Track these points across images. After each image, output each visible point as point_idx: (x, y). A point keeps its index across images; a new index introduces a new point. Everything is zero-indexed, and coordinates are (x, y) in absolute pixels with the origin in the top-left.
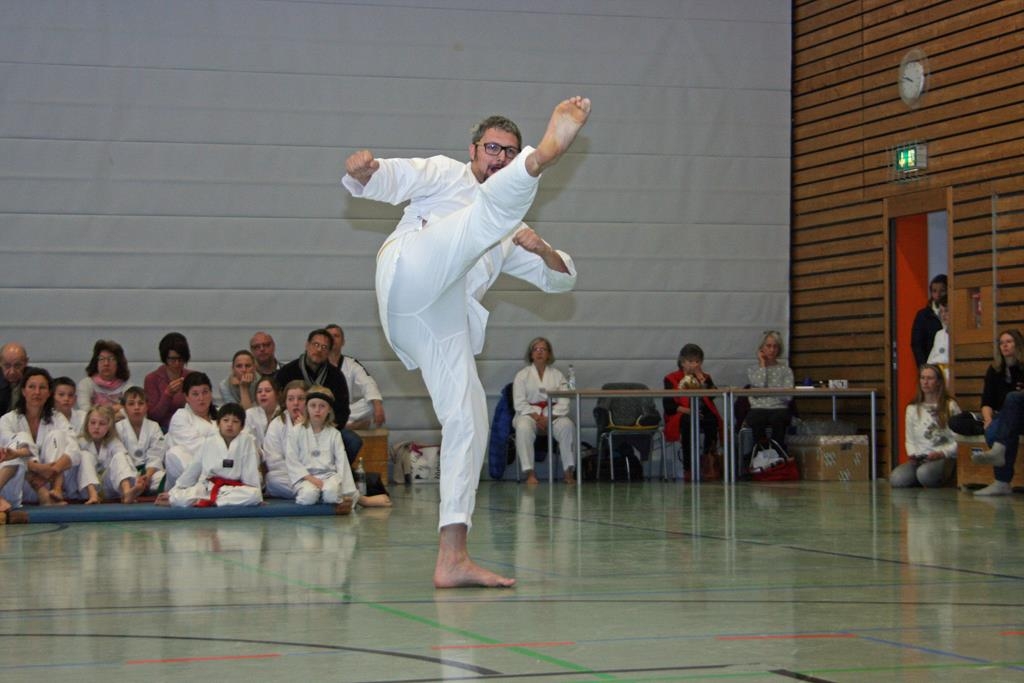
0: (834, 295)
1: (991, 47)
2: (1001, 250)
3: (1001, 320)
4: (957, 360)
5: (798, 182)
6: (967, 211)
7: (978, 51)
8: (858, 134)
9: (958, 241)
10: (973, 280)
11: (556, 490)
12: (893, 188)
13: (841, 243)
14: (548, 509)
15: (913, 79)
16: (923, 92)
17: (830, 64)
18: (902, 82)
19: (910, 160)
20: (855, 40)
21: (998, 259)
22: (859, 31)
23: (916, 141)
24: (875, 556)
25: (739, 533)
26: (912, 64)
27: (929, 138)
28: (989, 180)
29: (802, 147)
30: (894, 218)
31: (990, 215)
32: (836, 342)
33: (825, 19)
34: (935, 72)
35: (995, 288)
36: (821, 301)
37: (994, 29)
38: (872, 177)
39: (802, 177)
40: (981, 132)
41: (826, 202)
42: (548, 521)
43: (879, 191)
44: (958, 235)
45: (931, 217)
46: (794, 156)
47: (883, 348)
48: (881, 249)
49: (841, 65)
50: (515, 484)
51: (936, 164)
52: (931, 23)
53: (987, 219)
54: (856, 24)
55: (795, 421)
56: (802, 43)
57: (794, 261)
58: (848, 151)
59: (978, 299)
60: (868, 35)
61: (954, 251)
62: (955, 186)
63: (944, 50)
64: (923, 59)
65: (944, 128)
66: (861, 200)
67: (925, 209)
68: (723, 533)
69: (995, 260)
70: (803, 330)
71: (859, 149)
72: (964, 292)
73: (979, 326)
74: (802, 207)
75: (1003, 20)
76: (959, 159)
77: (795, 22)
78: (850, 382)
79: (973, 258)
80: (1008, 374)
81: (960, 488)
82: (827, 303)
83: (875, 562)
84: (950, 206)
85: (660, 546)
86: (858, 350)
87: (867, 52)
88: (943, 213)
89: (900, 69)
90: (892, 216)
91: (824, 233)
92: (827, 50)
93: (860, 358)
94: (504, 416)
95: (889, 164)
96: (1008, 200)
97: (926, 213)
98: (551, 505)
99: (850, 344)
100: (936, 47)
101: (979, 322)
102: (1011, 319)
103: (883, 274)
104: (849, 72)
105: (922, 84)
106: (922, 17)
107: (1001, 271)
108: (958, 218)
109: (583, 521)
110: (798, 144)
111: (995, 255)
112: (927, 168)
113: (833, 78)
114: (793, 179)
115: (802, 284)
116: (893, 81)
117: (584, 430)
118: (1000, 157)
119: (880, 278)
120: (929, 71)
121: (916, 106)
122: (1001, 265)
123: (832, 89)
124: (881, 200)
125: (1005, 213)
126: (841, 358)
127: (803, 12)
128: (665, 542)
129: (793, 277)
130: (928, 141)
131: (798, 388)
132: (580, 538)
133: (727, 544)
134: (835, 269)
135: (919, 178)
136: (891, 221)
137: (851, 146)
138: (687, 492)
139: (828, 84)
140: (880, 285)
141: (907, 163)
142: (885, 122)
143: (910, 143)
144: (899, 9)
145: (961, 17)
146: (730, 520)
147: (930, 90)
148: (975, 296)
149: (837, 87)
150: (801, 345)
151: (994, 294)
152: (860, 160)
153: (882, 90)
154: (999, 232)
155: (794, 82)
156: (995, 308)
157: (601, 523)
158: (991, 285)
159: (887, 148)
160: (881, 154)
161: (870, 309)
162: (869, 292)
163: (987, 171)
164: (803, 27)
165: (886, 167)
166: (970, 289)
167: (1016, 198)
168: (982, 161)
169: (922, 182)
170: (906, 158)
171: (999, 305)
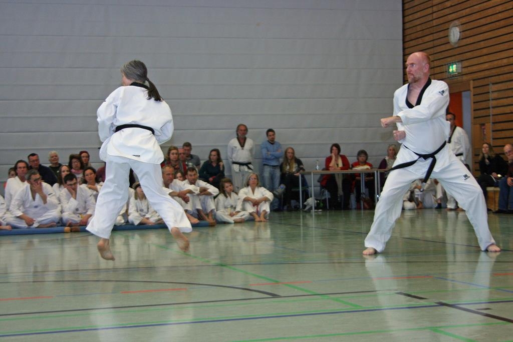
1: (489, 20)
2: (493, 107)
3: (494, 137)
4: (475, 155)
6: (479, 91)
7: (483, 21)
9: (475, 104)
10: (482, 120)
11: (303, 216)
14: (300, 222)
15: (455, 34)
16: (459, 40)
17: (419, 28)
18: (450, 36)
20: (430, 18)
22: (431, 14)
23: (457, 61)
26: (454, 28)
27: (462, 59)
28: (489, 77)
33: (416, 9)
34: (464, 31)
35: (491, 123)
37: (490, 12)
40: (485, 57)
42: (300, 227)
44: (475, 101)
45: (463, 93)
49: (424, 28)
51: (465, 71)
52: (463, 10)
54: (430, 11)
56: (407, 19)
59: (484, 129)
60: (435, 16)
61: (474, 108)
62: (474, 80)
63: (467, 21)
64: (459, 25)
65: (468, 55)
67: (461, 90)
69: (492, 111)
72: (478, 126)
75: (493, 8)
76: (475, 68)
77: (404, 10)
79: (482, 111)
80: (487, 161)
84: (472, 89)
87: (435, 23)
88: (469, 92)
89: (449, 30)
92: (418, 22)
95: (445, 71)
96: (496, 86)
97: (461, 92)
98: (301, 220)
100: (464, 20)
101: (485, 139)
102: (498, 137)
104: (427, 32)
105: (458, 36)
106: (458, 8)
107: (493, 116)
108: (475, 94)
109: (315, 228)
111: (491, 110)
112: (462, 72)
113: (420, 34)
114: (404, 78)
116: (446, 35)
117: (316, 188)
118: (493, 67)
120: (461, 30)
121: (456, 46)
122: (493, 114)
123: (420, 39)
125: (495, 91)
127: (407, 6)
130: (462, 61)
132: (314, 235)
135: (458, 77)
138: (361, 213)
139: (419, 37)
141: (453, 71)
143: (454, 62)
144: (448, 4)
145: (475, 7)
147: (462, 39)
148: (483, 127)
149: (423, 38)
151: (491, 127)
153: (442, 39)
154: (493, 100)
155: (404, 36)
156: (491, 132)
157: (323, 228)
159: (444, 64)
160: (442, 67)
163: (487, 73)
164: (407, 13)
165: (443, 72)
166: (480, 124)
167: (500, 85)
168: (485, 69)
169: (459, 79)
170: (453, 68)
171: (493, 131)
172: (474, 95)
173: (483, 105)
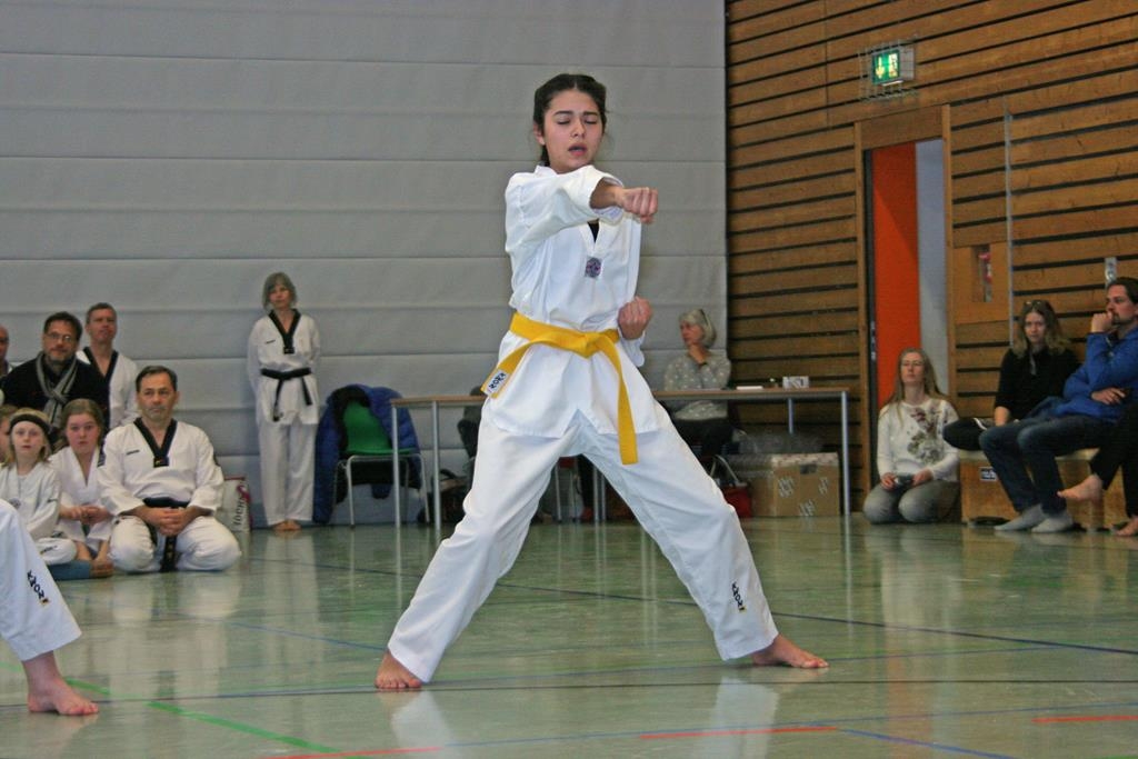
0: (788, 258)
2: (1019, 192)
3: (1017, 290)
4: (959, 346)
5: (736, 100)
6: (970, 138)
8: (818, 32)
9: (958, 181)
10: (980, 234)
11: (404, 537)
12: (868, 108)
13: (798, 184)
19: (891, 68)
21: (1015, 206)
23: (899, 42)
24: (849, 617)
25: (660, 592)
27: (916, 36)
28: (1001, 94)
29: (740, 52)
30: (869, 150)
31: (1002, 144)
32: (793, 325)
35: (1010, 244)
36: (770, 267)
38: (840, 93)
39: (741, 94)
40: (989, 27)
41: (776, 128)
42: (395, 579)
43: (849, 113)
44: (958, 172)
45: (920, 147)
46: (730, 64)
47: (857, 331)
48: (852, 194)
50: (346, 530)
51: (927, 73)
53: (997, 149)
55: (737, 436)
57: (731, 212)
58: (807, 57)
59: (986, 261)
61: (954, 194)
62: (953, 104)
65: (937, 23)
66: (825, 125)
67: (912, 138)
68: (639, 591)
69: (1010, 206)
70: (745, 308)
71: (821, 53)
72: (969, 250)
73: (988, 298)
74: (741, 136)
76: (957, 66)
78: (811, 379)
79: (980, 204)
80: (1033, 363)
81: (965, 524)
82: (779, 271)
83: (850, 625)
84: (947, 133)
85: (555, 611)
86: (823, 334)
88: (935, 145)
90: (867, 148)
91: (774, 173)
93: (826, 345)
94: (331, 434)
95: (861, 74)
96: (1027, 122)
97: (914, 142)
98: (399, 557)
99: (811, 326)
101: (990, 292)
102: (1032, 288)
103: (856, 227)
107: (1017, 221)
108: (958, 148)
110: (734, 47)
111: (1009, 198)
112: (915, 79)
114: (728, 97)
115: (744, 244)
117: (443, 452)
118: (1016, 62)
119: (850, 234)
122: (1017, 213)
124: (852, 124)
125: (1023, 141)
126: (797, 346)
128: (563, 606)
129: (730, 234)
130: (916, 41)
131: (741, 388)
133: (645, 605)
134: (791, 222)
135: (904, 94)
136: (865, 153)
137: (809, 50)
138: (590, 536)
140: (853, 243)
141: (887, 73)
142: (854, 14)
143: (891, 44)
146: (649, 573)
148: (983, 257)
150: (744, 329)
151: (1009, 254)
152: (822, 69)
154: (1014, 167)
156: (1010, 273)
158: (1006, 241)
159: (858, 52)
160: (851, 61)
161: (839, 277)
162: (837, 253)
163: (997, 81)
165: (859, 78)
166: (973, 246)
167: (1038, 119)
168: (990, 68)
169: (908, 98)
170: (886, 65)
171: (1016, 269)
172: (954, 153)
173: (985, 185)
